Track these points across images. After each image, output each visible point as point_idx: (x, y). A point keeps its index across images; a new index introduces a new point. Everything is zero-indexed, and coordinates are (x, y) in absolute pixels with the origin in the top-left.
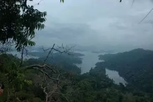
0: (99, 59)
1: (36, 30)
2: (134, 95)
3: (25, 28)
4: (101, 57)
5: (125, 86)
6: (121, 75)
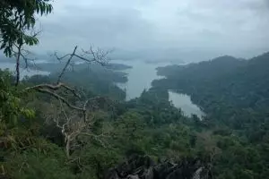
5: (201, 120)
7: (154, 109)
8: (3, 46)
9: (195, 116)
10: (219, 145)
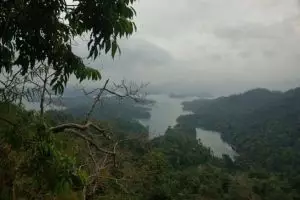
0: (184, 109)
5: (233, 160)
6: (225, 139)
7: (180, 148)
9: (226, 156)
10: (256, 190)
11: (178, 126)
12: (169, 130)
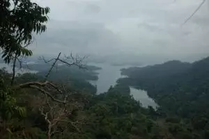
0: (122, 74)
1: (33, 33)
2: (167, 121)
3: (17, 29)
4: (124, 71)
5: (156, 110)
8: (4, 56)
9: (150, 107)
11: (117, 85)
12: (111, 88)
